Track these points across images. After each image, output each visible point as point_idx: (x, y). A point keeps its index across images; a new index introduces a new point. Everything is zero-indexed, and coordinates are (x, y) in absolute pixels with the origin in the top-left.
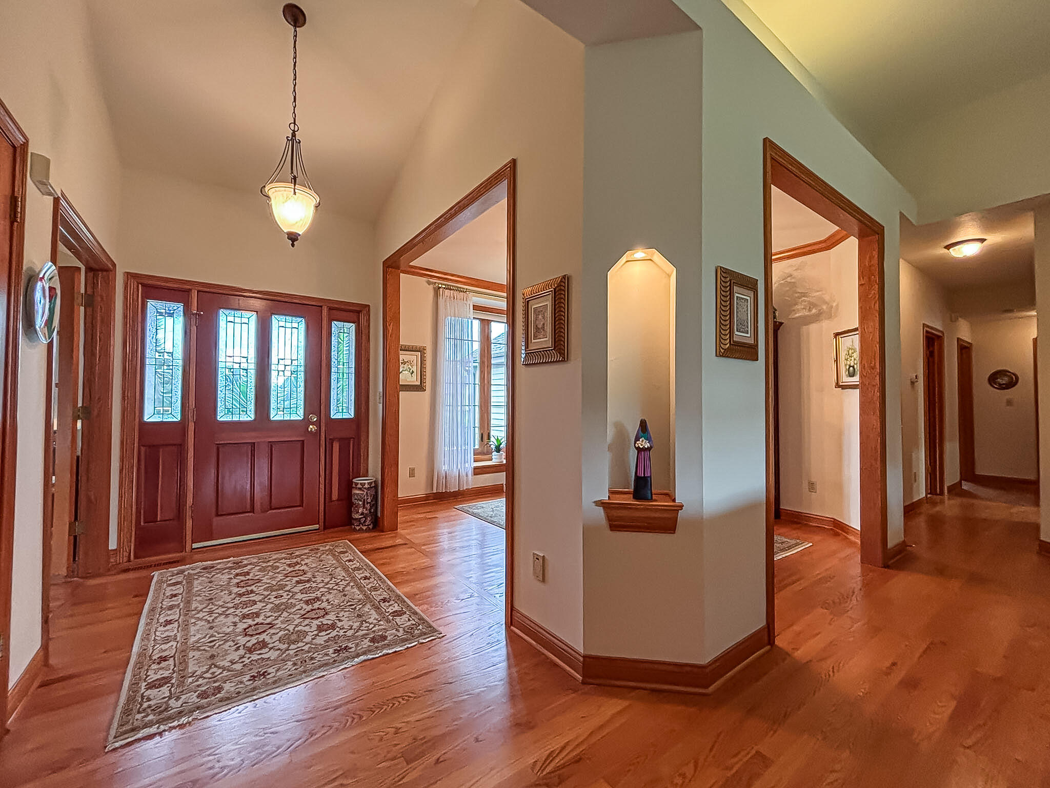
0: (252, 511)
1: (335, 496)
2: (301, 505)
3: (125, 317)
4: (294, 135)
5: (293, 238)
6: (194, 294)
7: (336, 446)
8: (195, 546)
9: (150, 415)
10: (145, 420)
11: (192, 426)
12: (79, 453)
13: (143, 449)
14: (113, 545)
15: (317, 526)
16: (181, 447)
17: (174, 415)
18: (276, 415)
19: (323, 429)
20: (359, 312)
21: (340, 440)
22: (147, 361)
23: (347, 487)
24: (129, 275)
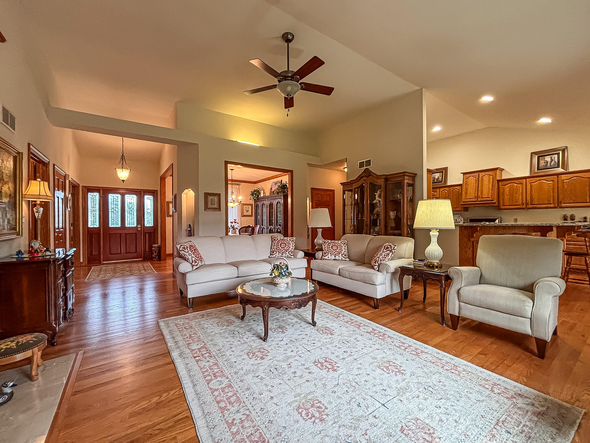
0: (121, 253)
1: (147, 250)
2: (136, 252)
3: (82, 198)
4: (123, 155)
5: (123, 181)
6: (101, 191)
7: (147, 235)
8: (104, 262)
9: (90, 225)
10: (89, 227)
11: (102, 228)
12: (72, 236)
13: (88, 235)
14: (81, 261)
15: (141, 259)
16: (99, 235)
17: (97, 225)
18: (127, 225)
19: (142, 229)
20: (154, 193)
21: (148, 233)
22: (89, 210)
23: (151, 247)
24: (83, 187)
